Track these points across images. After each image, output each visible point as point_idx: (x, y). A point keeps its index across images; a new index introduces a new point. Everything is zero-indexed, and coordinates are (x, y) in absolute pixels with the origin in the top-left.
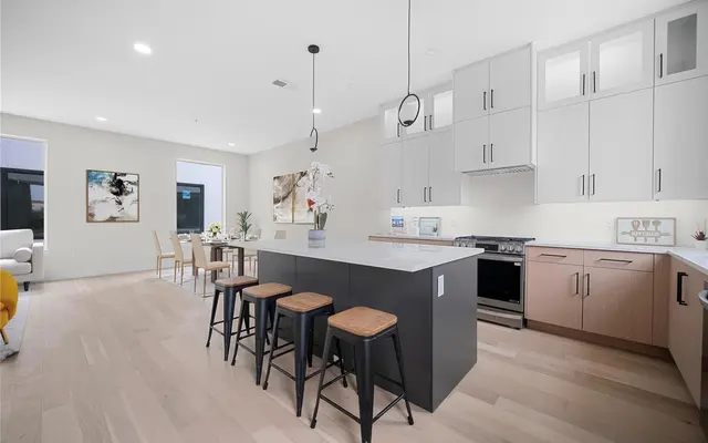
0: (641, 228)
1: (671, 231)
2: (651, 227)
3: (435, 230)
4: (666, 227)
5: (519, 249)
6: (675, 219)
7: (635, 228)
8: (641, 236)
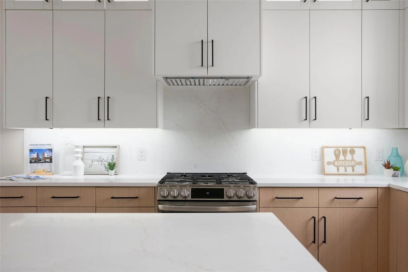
0: (342, 157)
1: (363, 160)
2: (349, 157)
3: (112, 166)
4: (359, 155)
5: (242, 193)
6: (364, 148)
7: (337, 156)
8: (342, 166)
